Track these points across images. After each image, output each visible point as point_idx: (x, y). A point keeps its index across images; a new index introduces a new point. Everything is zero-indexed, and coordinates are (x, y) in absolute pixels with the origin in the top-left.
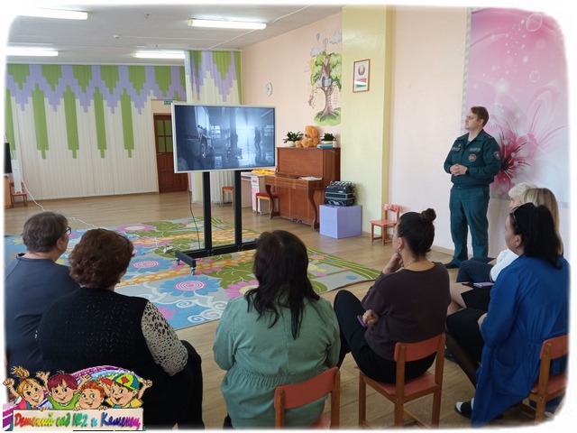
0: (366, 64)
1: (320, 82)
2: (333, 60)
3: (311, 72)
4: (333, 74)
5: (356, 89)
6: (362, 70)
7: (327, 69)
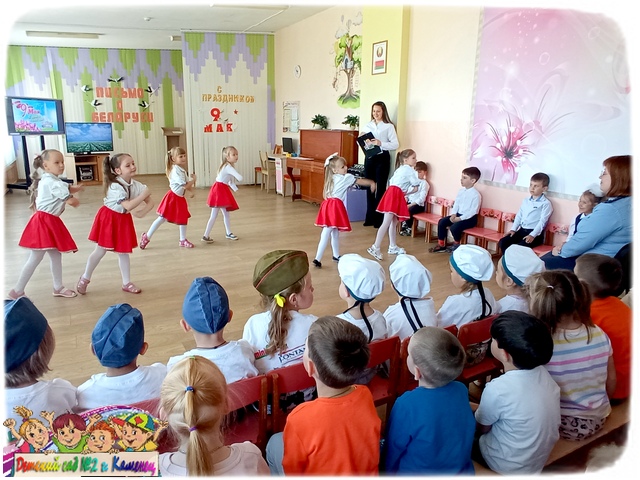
0: (384, 45)
1: (343, 64)
2: (356, 42)
3: (335, 54)
4: (355, 56)
5: (375, 71)
6: (380, 52)
7: (350, 50)
